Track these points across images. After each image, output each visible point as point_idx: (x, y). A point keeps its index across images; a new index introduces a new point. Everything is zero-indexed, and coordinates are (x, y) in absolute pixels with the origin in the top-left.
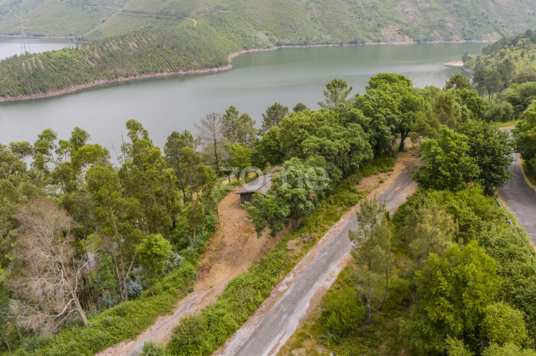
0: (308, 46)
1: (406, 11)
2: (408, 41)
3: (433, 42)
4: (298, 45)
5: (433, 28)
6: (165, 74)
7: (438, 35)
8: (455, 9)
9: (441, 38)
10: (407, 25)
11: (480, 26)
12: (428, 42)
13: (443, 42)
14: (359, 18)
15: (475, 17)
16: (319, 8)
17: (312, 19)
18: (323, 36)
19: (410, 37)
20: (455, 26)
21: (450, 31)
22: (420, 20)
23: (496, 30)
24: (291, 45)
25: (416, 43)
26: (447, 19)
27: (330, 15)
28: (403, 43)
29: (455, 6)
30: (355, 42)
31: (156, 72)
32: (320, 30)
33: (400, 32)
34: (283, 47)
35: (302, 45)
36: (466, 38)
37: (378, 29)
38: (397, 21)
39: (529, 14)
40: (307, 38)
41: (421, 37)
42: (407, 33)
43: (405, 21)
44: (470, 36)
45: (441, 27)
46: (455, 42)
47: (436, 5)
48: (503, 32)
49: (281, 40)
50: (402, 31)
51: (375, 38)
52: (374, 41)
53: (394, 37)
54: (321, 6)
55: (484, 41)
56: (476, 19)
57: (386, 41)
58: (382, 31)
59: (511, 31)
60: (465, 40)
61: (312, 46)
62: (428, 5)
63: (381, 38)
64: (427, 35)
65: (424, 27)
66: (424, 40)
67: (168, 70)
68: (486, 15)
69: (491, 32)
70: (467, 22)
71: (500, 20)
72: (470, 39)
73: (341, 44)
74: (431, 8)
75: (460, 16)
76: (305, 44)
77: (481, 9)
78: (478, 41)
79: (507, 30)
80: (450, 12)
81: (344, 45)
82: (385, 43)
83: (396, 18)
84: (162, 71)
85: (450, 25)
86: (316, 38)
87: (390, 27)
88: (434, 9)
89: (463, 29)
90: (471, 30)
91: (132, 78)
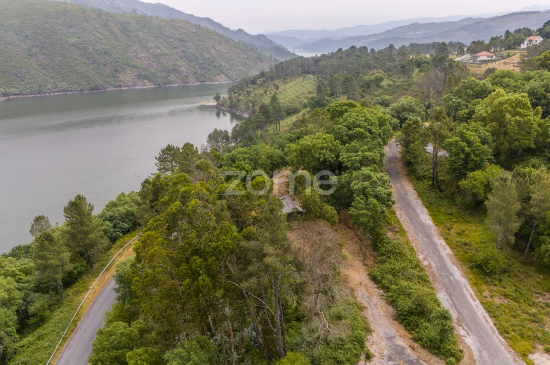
1: (140, 56)
2: (149, 85)
3: (172, 85)
5: (169, 72)
7: (176, 79)
8: (183, 54)
9: (179, 81)
10: (144, 70)
11: (209, 70)
12: (168, 86)
13: (181, 84)
14: (93, 64)
15: (203, 62)
16: (45, 54)
18: (58, 83)
19: (150, 81)
20: (188, 70)
21: (184, 74)
22: (155, 64)
23: (223, 73)
25: (157, 86)
26: (179, 63)
28: (145, 87)
29: (183, 52)
30: (97, 88)
32: (53, 78)
33: (139, 76)
35: (35, 94)
36: (200, 80)
37: (117, 75)
38: (134, 66)
41: (160, 81)
42: (146, 78)
43: (141, 66)
44: (203, 79)
45: (176, 71)
46: (191, 84)
47: (166, 51)
48: (229, 74)
49: (8, 90)
50: (140, 75)
51: (115, 83)
52: (115, 86)
53: (134, 82)
56: (204, 64)
57: (127, 86)
58: (121, 77)
59: (234, 73)
60: (200, 82)
62: (159, 50)
63: (120, 84)
64: (165, 79)
65: (161, 72)
66: (164, 84)
68: (211, 59)
69: (219, 75)
70: (197, 66)
71: (223, 64)
72: (204, 82)
73: (80, 91)
74: (162, 54)
75: (189, 61)
77: (205, 54)
80: (180, 57)
82: (126, 88)
83: (132, 63)
85: (183, 69)
87: (128, 72)
88: (165, 55)
89: (196, 73)
90: (202, 73)
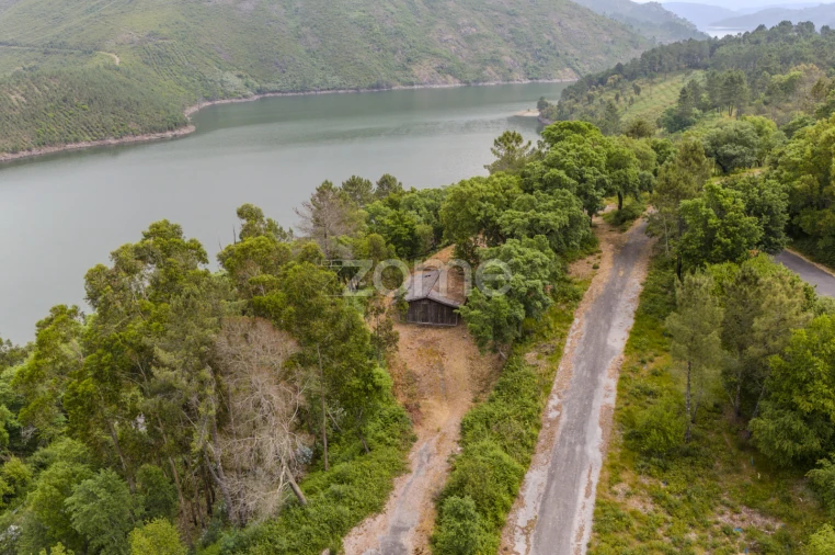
0: (307, 93)
1: (445, 38)
2: (454, 83)
3: (486, 84)
4: (292, 91)
5: (485, 63)
6: (83, 144)
7: (494, 73)
8: (510, 35)
9: (498, 77)
10: (449, 60)
11: (547, 60)
12: (480, 84)
13: (501, 83)
14: (379, 50)
15: (538, 47)
16: (317, 35)
17: (308, 51)
18: (328, 77)
19: (455, 77)
20: (514, 59)
21: (507, 67)
22: (465, 51)
23: (569, 65)
24: (279, 92)
25: (463, 85)
26: (502, 49)
27: (335, 45)
28: (446, 86)
29: (511, 32)
30: (378, 86)
31: (66, 142)
32: (323, 69)
33: (441, 70)
34: (268, 95)
35: (298, 92)
36: (530, 76)
37: (408, 66)
38: (435, 54)
39: (607, 42)
40: (304, 81)
41: (470, 76)
42: (450, 72)
43: (445, 54)
44: (535, 75)
45: (495, 61)
46: (516, 82)
47: (485, 31)
48: (577, 67)
49: (264, 85)
50: (442, 68)
51: (405, 79)
52: (404, 84)
53: (432, 77)
54: (318, 32)
55: (555, 81)
56: (540, 50)
57: (421, 84)
58: (414, 69)
59: (587, 65)
60: (531, 79)
61: (313, 92)
62: (474, 30)
63: (413, 80)
64: (477, 73)
65: (473, 62)
66: (475, 81)
67: (89, 138)
68: (553, 44)
69: (562, 68)
70: (529, 55)
71: (572, 51)
72: (537, 79)
73: (357, 89)
74: (478, 35)
75: (519, 45)
76: (303, 91)
77: (545, 35)
78: (547, 81)
79: (582, 65)
80: (505, 40)
81: (362, 91)
82: (420, 87)
83: (432, 50)
84: (76, 141)
85: (507, 58)
86: (317, 81)
87: (425, 62)
88: (483, 36)
89: (525, 65)
90: (536, 64)
91: (26, 153)
